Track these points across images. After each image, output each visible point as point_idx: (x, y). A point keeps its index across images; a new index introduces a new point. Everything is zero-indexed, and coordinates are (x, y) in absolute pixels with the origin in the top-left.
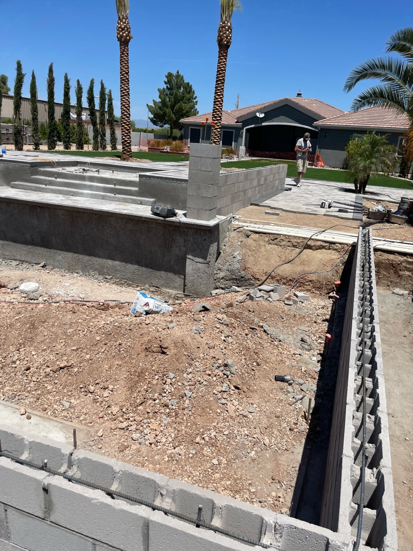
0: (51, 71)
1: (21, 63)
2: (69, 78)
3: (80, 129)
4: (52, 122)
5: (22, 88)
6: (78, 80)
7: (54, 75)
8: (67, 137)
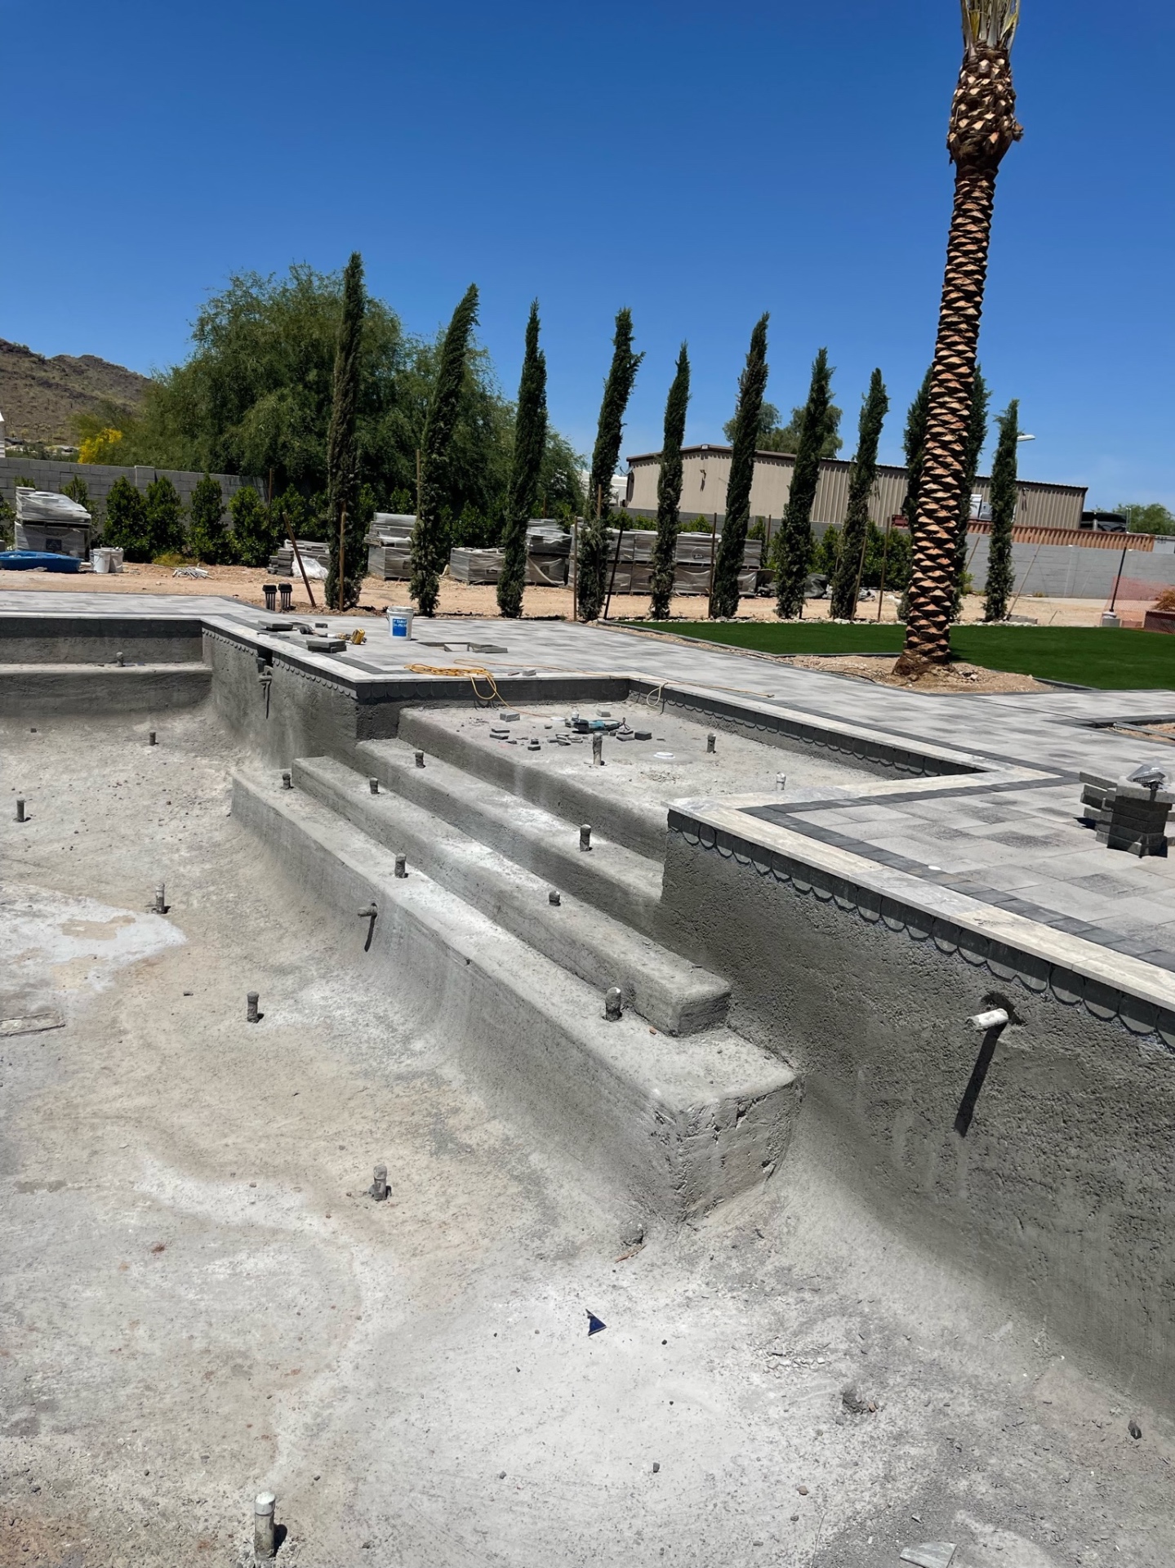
0: (759, 345)
1: (633, 320)
2: (828, 366)
3: (852, 545)
4: (734, 519)
5: (628, 405)
6: (878, 371)
7: (768, 359)
8: (789, 574)
